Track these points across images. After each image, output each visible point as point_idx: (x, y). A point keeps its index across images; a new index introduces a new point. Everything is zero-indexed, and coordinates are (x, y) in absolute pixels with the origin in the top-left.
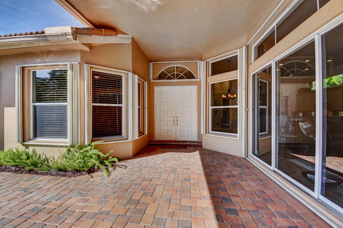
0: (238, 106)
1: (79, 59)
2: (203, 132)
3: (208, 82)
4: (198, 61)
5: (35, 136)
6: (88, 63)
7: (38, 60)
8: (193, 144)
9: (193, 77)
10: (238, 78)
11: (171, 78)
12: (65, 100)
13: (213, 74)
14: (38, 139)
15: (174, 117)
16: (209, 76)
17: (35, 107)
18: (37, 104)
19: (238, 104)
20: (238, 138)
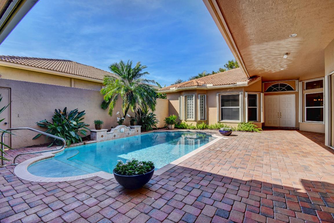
0: (323, 107)
1: (243, 90)
2: (300, 121)
3: (303, 93)
4: (296, 81)
5: (222, 119)
6: (246, 92)
7: (222, 92)
8: (292, 128)
9: (292, 90)
10: (324, 92)
11: (276, 91)
12: (238, 105)
13: (306, 89)
14: (223, 120)
15: (278, 113)
16: (304, 90)
17: (222, 109)
18: (223, 107)
19: (324, 106)
20: (324, 124)
